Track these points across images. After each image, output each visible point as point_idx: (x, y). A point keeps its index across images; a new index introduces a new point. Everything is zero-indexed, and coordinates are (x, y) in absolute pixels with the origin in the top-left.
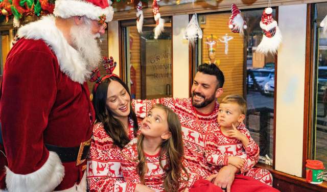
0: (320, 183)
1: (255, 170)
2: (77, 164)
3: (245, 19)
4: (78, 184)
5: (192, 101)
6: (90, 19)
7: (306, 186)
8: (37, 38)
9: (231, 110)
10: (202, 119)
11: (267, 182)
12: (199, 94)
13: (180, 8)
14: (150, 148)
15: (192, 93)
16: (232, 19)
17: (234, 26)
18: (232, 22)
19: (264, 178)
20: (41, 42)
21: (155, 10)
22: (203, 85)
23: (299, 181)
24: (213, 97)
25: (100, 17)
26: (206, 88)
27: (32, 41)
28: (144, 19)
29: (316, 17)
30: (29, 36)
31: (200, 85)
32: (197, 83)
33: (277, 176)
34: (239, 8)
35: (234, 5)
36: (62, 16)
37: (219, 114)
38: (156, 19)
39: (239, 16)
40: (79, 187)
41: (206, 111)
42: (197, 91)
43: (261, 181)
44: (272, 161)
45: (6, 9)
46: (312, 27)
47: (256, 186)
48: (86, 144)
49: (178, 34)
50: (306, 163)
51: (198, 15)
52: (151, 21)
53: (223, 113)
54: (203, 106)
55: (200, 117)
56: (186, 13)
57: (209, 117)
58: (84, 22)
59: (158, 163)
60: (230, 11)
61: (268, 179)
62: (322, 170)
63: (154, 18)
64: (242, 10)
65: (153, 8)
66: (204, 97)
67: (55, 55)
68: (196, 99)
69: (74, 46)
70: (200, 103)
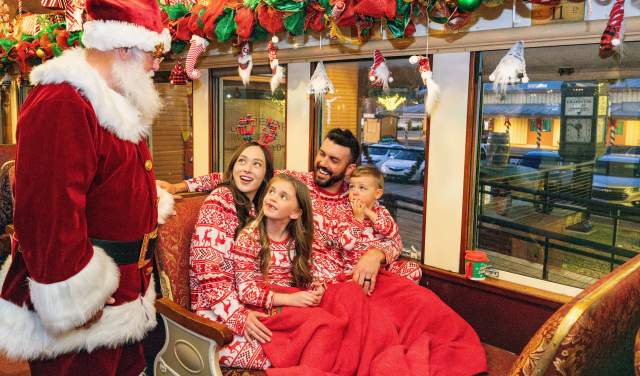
0: (482, 279)
1: (399, 265)
2: (140, 267)
3: (390, 69)
4: (143, 295)
5: (315, 176)
6: (143, 51)
7: (465, 283)
8: (59, 81)
9: (365, 184)
10: (326, 199)
11: (415, 279)
12: (325, 169)
13: (299, 53)
14: (276, 231)
15: (315, 165)
16: (374, 68)
17: (376, 78)
18: (373, 73)
19: (413, 275)
20: (66, 87)
21: (271, 55)
22: (332, 158)
23: (456, 277)
24: (343, 174)
25: (156, 47)
26: (335, 162)
27: (52, 86)
28: (254, 67)
29: (480, 70)
30: (47, 80)
31: (327, 157)
32: (324, 154)
33: (427, 272)
34: (384, 55)
35: (377, 51)
36: (100, 47)
37: (351, 192)
38: (272, 67)
39: (383, 65)
40: (144, 299)
41: (333, 190)
42: (322, 164)
43: (409, 277)
44: (420, 254)
45: (43, 50)
46: (476, 81)
47: (399, 284)
48: (153, 235)
49: (294, 88)
50: (465, 254)
51: (325, 62)
52: (266, 69)
53: (356, 189)
54: (329, 184)
55: (324, 196)
56: (306, 60)
57: (337, 197)
58: (133, 56)
59: (286, 252)
60: (372, 59)
61: (418, 275)
62: (485, 262)
63: (269, 66)
64: (388, 58)
65: (268, 51)
66: (330, 173)
67: (89, 103)
68: (320, 175)
69: (119, 90)
70: (324, 181)
